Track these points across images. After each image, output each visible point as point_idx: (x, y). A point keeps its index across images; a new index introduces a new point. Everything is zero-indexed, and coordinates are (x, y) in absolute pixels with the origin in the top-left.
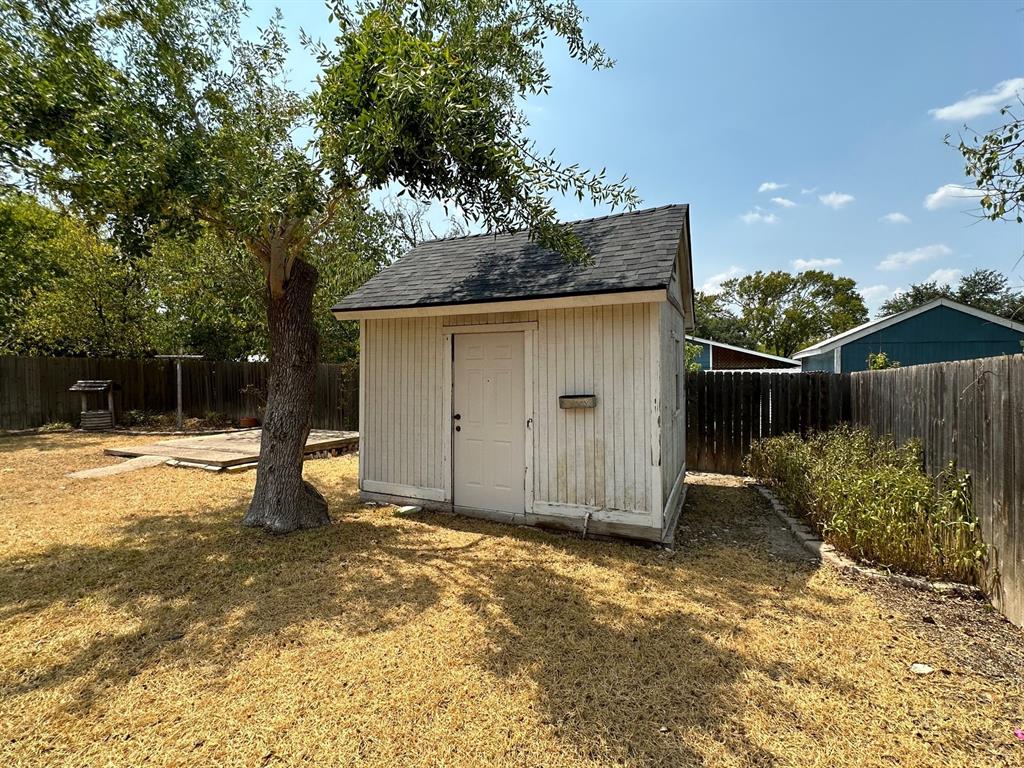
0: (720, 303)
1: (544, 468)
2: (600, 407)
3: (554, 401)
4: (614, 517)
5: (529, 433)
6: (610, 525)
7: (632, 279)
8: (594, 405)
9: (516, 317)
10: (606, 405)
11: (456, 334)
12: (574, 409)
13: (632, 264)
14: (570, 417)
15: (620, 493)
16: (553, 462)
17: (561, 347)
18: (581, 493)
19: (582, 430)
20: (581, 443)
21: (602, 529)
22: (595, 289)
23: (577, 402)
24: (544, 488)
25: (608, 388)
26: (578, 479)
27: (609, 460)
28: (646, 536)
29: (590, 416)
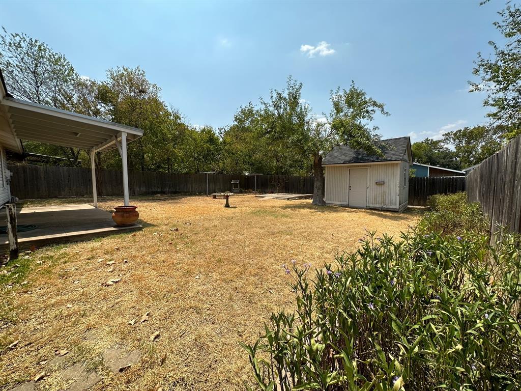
0: (442, 144)
1: (371, 197)
2: (385, 184)
3: (374, 183)
4: (388, 207)
5: (368, 191)
6: (387, 208)
7: (394, 158)
8: (384, 183)
9: (366, 166)
10: (387, 184)
11: (350, 169)
12: (379, 184)
13: (394, 154)
14: (378, 186)
15: (389, 202)
16: (374, 196)
17: (376, 172)
18: (380, 202)
19: (381, 189)
20: (380, 192)
21: (385, 209)
22: (386, 160)
23: (380, 183)
24: (371, 201)
25: (387, 180)
26: (379, 199)
27: (387, 195)
28: (395, 210)
29: (383, 186)
